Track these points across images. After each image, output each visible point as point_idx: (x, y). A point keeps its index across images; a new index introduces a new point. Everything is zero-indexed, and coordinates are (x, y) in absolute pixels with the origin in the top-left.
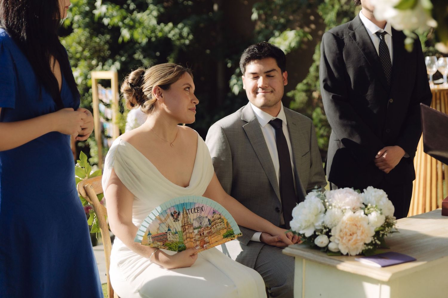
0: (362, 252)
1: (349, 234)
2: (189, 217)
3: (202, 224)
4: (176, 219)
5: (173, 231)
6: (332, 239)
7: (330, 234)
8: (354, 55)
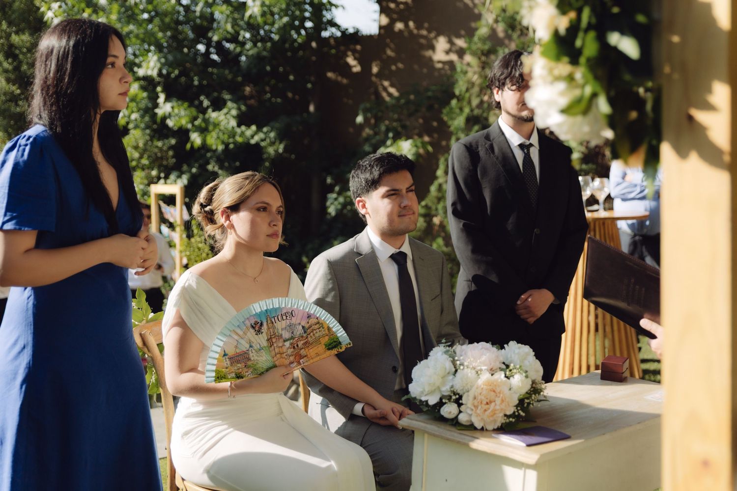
0: (501, 426)
1: (485, 402)
2: (276, 327)
3: (294, 333)
4: (259, 331)
5: (257, 346)
6: (463, 408)
7: (461, 402)
8: (492, 173)
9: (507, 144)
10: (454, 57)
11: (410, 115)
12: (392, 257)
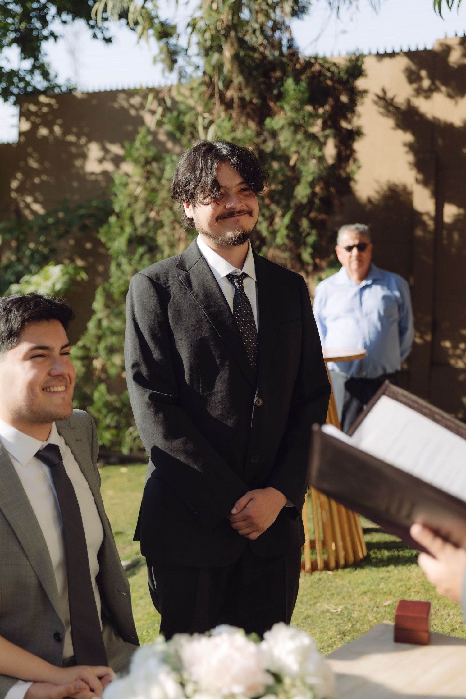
8: (190, 318)
9: (210, 274)
10: (109, 166)
11: (60, 237)
12: (39, 455)
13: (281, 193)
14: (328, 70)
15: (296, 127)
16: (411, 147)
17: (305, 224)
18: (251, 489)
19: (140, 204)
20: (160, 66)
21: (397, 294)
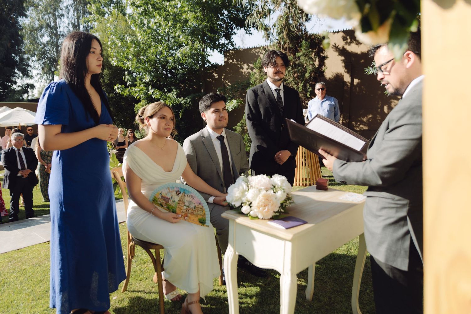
8: (264, 101)
10: (249, 70)
11: (236, 92)
12: (218, 138)
13: (301, 76)
14: (317, 37)
15: (305, 55)
16: (343, 61)
17: (308, 85)
18: (281, 150)
19: (258, 80)
20: (265, 39)
21: (334, 103)
